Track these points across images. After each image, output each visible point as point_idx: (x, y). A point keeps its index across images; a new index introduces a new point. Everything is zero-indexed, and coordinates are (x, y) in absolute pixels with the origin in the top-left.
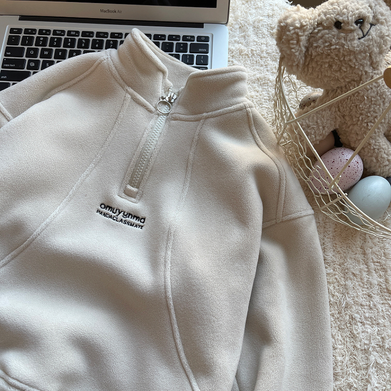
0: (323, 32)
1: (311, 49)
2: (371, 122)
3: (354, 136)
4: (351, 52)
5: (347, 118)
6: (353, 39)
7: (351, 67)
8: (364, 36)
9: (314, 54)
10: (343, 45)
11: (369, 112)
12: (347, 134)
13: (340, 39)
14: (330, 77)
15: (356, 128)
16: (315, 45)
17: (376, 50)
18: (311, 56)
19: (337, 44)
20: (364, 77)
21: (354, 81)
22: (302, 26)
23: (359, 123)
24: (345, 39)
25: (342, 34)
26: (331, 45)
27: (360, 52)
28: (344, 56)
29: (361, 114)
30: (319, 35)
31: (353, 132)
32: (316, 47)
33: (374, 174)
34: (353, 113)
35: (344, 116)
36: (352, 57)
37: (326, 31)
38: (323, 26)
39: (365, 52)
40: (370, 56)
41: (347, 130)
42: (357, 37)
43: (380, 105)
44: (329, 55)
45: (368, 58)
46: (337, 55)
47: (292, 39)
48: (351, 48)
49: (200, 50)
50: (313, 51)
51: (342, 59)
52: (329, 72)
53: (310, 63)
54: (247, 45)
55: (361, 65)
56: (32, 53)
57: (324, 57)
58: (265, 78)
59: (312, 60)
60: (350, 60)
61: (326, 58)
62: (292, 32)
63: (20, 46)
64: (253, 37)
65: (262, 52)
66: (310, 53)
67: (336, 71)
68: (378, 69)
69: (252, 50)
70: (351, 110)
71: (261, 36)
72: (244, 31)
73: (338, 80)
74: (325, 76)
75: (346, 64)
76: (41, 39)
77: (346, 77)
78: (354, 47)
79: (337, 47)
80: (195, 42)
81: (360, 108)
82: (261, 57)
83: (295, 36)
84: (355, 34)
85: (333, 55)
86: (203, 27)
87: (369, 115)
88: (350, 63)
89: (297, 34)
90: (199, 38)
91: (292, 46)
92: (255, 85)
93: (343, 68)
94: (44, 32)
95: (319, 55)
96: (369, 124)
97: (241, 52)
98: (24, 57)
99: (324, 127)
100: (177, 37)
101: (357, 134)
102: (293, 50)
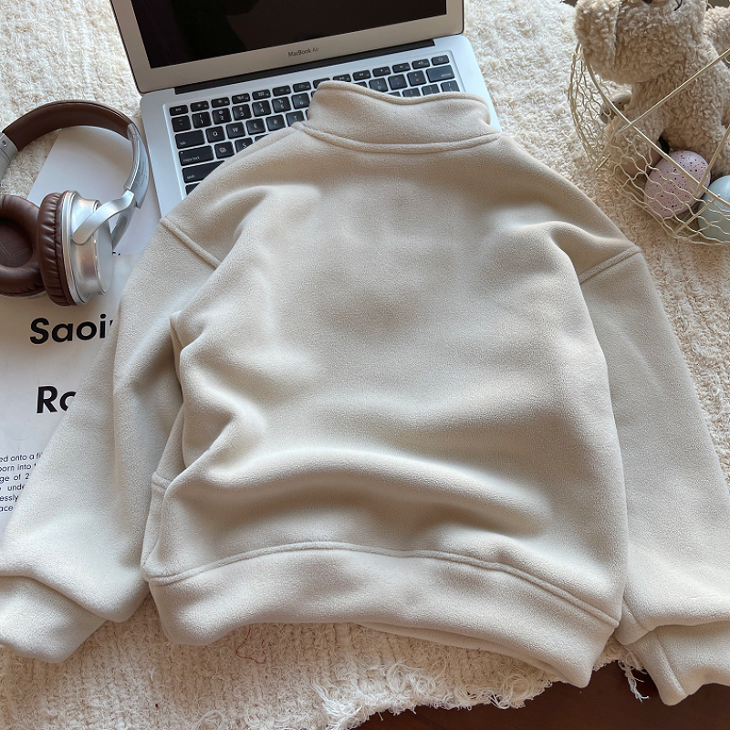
0: (631, 11)
1: (621, 35)
2: (707, 109)
3: (689, 132)
4: (671, 28)
5: (678, 112)
6: (670, 12)
7: (673, 45)
8: (680, 6)
9: (627, 39)
10: (660, 22)
11: (703, 97)
12: (680, 132)
13: (654, 15)
14: (650, 64)
15: (691, 121)
16: (626, 28)
17: (696, 19)
18: (623, 43)
19: (652, 22)
20: (689, 55)
21: (678, 62)
22: (611, 9)
23: (694, 113)
24: (662, 14)
25: (656, 9)
26: (646, 24)
27: (681, 25)
28: (663, 34)
29: (694, 102)
30: (628, 15)
31: (688, 127)
32: (628, 31)
33: (721, 175)
34: (685, 103)
35: (673, 110)
36: (673, 33)
37: (636, 9)
38: (630, 4)
39: (685, 24)
40: (691, 29)
41: (679, 126)
42: (673, 9)
43: (712, 85)
44: (645, 37)
45: (689, 31)
46: (655, 35)
47: (603, 27)
48: (670, 23)
49: (443, 76)
50: (625, 37)
51: (662, 38)
52: (649, 58)
53: (623, 53)
54: (498, 55)
55: (684, 40)
56: (217, 135)
57: (640, 40)
58: (537, 92)
59: (624, 48)
60: (671, 38)
61: (642, 41)
62: (603, 18)
63: (193, 129)
64: (502, 43)
65: (521, 59)
66: (621, 40)
67: (657, 55)
68: (700, 42)
69: (506, 60)
70: (681, 100)
71: (511, 39)
72: (487, 38)
73: (660, 65)
74: (644, 64)
75: (666, 43)
76: (221, 112)
77: (669, 60)
78: (673, 21)
79: (655, 25)
80: (432, 66)
81: (691, 94)
82: (522, 67)
83: (605, 22)
84: (671, 5)
85: (651, 36)
86: (434, 45)
87: (703, 100)
88: (672, 42)
89: (607, 19)
90: (435, 61)
91: (605, 36)
92: (528, 105)
93: (664, 49)
94: (220, 101)
95: (632, 40)
96: (706, 112)
97: (493, 66)
98: (207, 144)
99: (653, 129)
100: (405, 67)
101: (693, 129)
102: (606, 40)
